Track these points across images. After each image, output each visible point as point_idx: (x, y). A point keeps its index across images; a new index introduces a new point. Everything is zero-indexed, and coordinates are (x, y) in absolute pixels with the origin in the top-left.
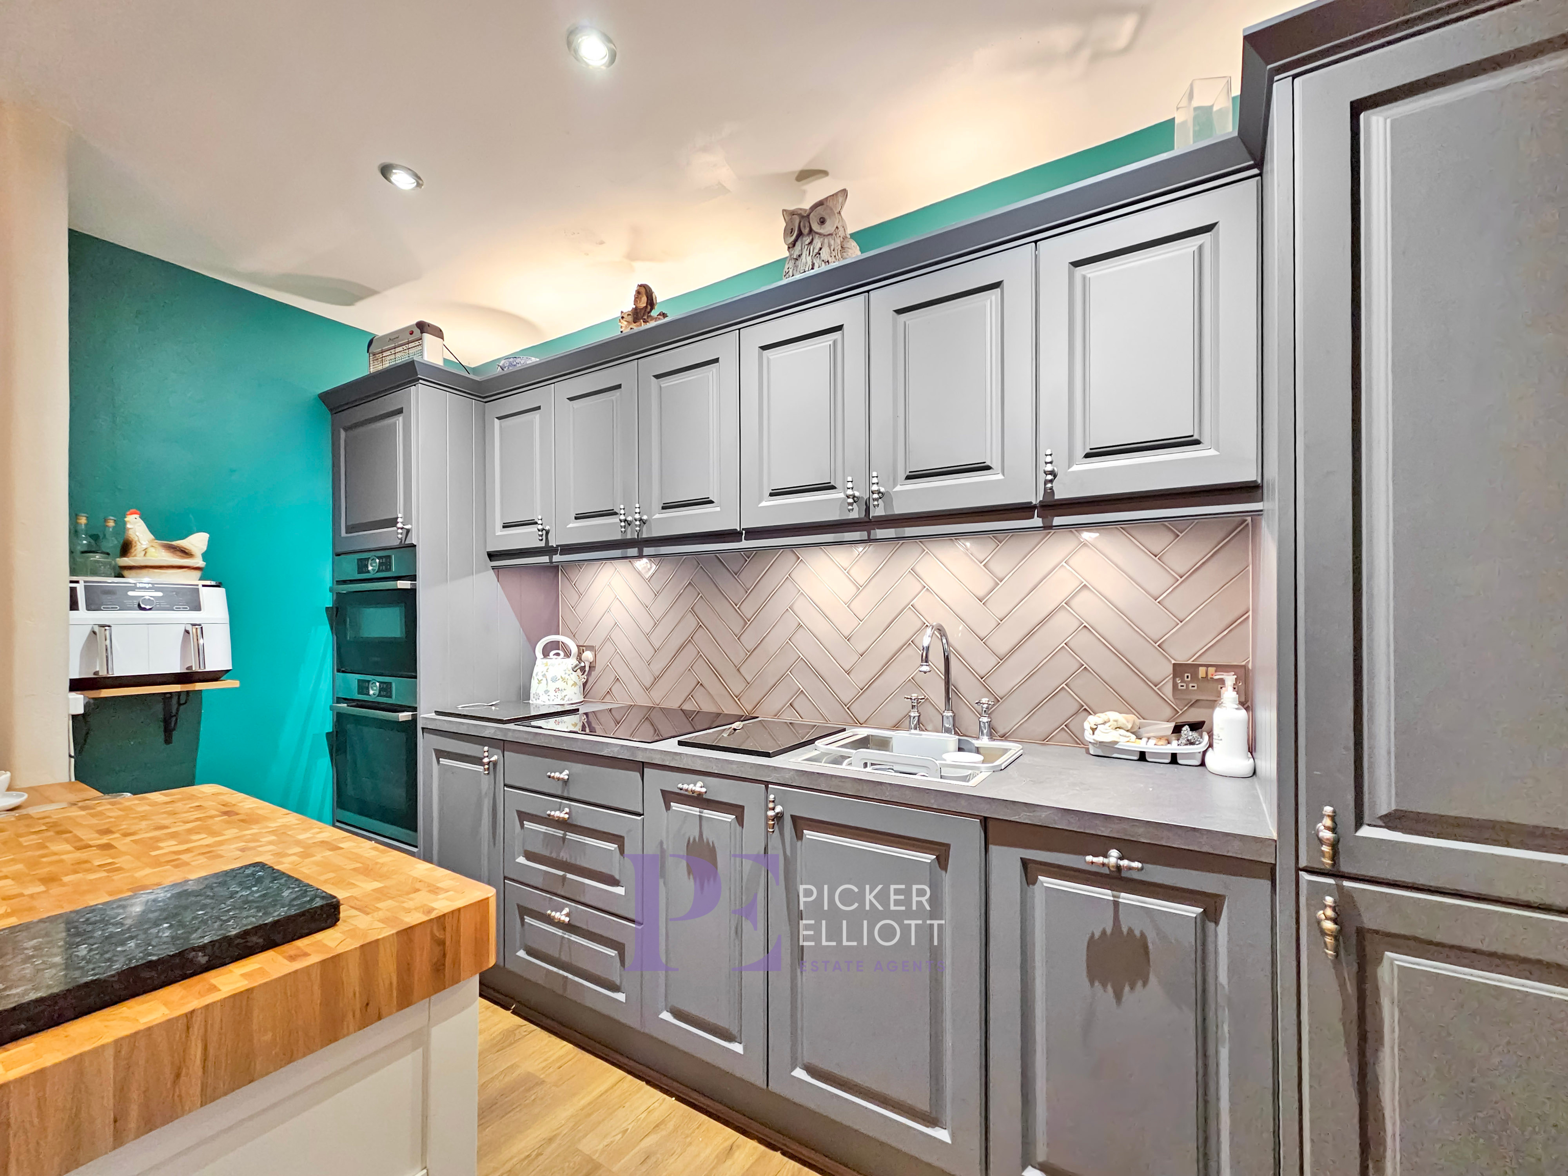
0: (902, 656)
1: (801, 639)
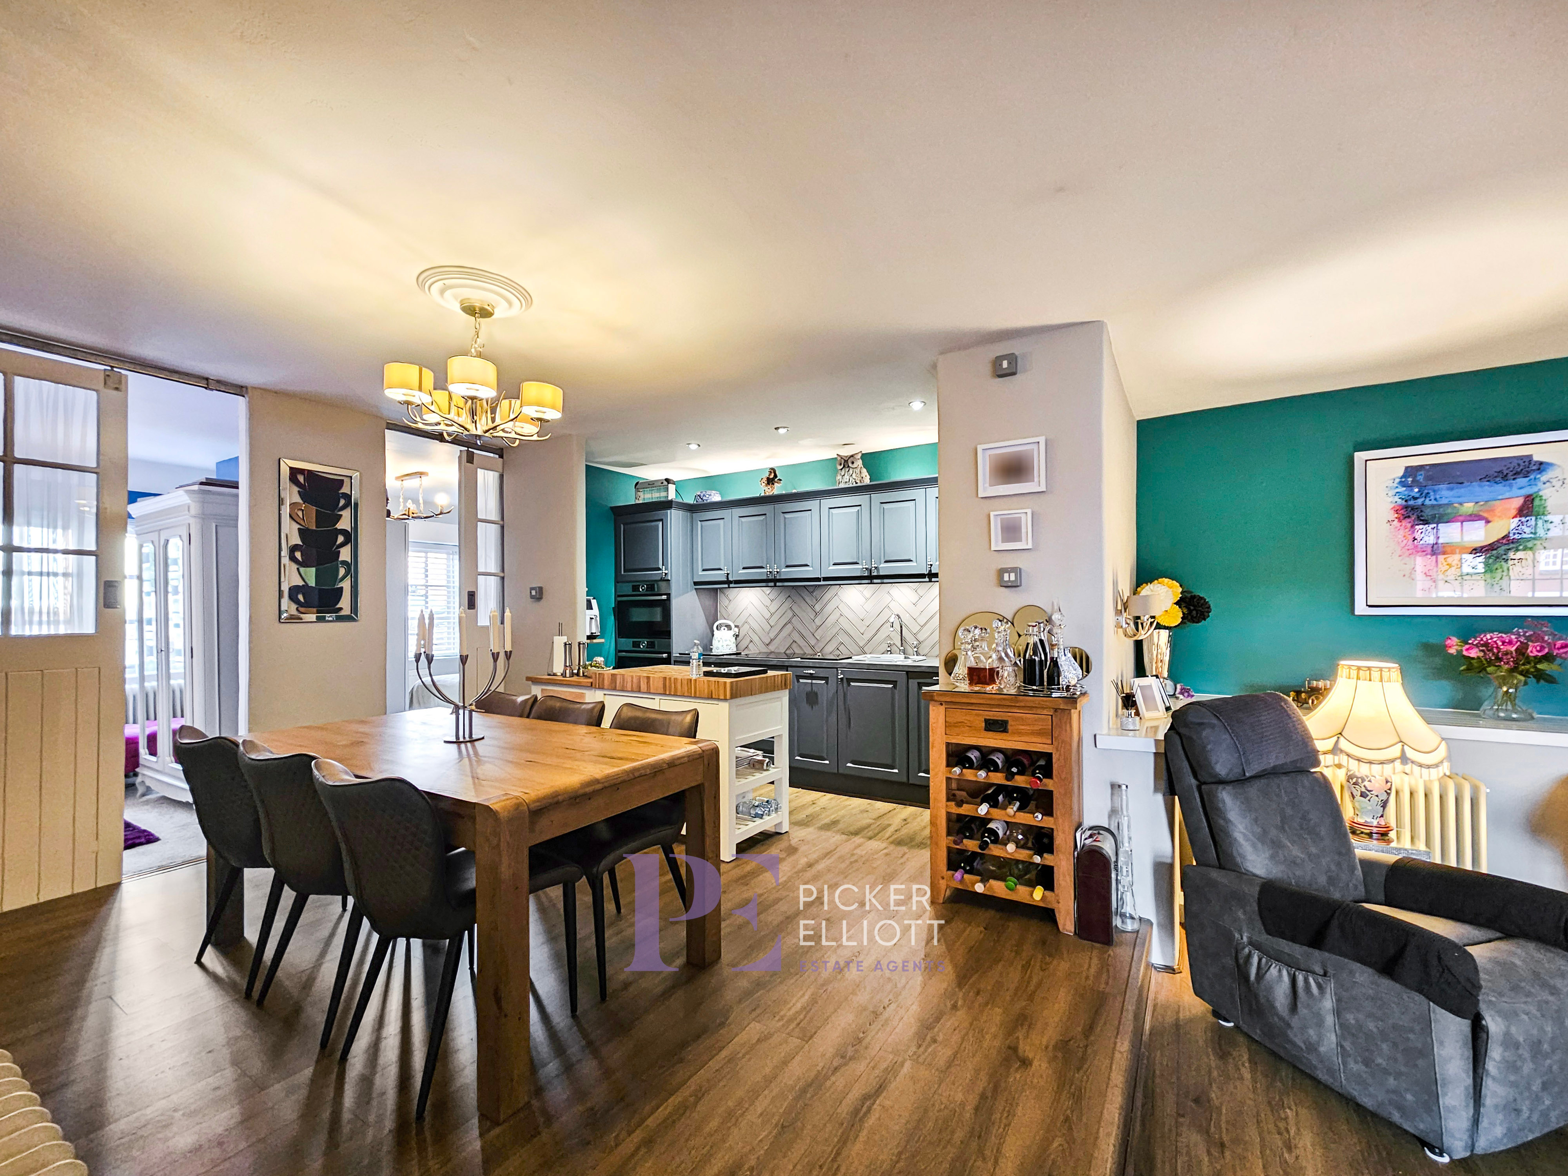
0: (884, 626)
1: (841, 620)
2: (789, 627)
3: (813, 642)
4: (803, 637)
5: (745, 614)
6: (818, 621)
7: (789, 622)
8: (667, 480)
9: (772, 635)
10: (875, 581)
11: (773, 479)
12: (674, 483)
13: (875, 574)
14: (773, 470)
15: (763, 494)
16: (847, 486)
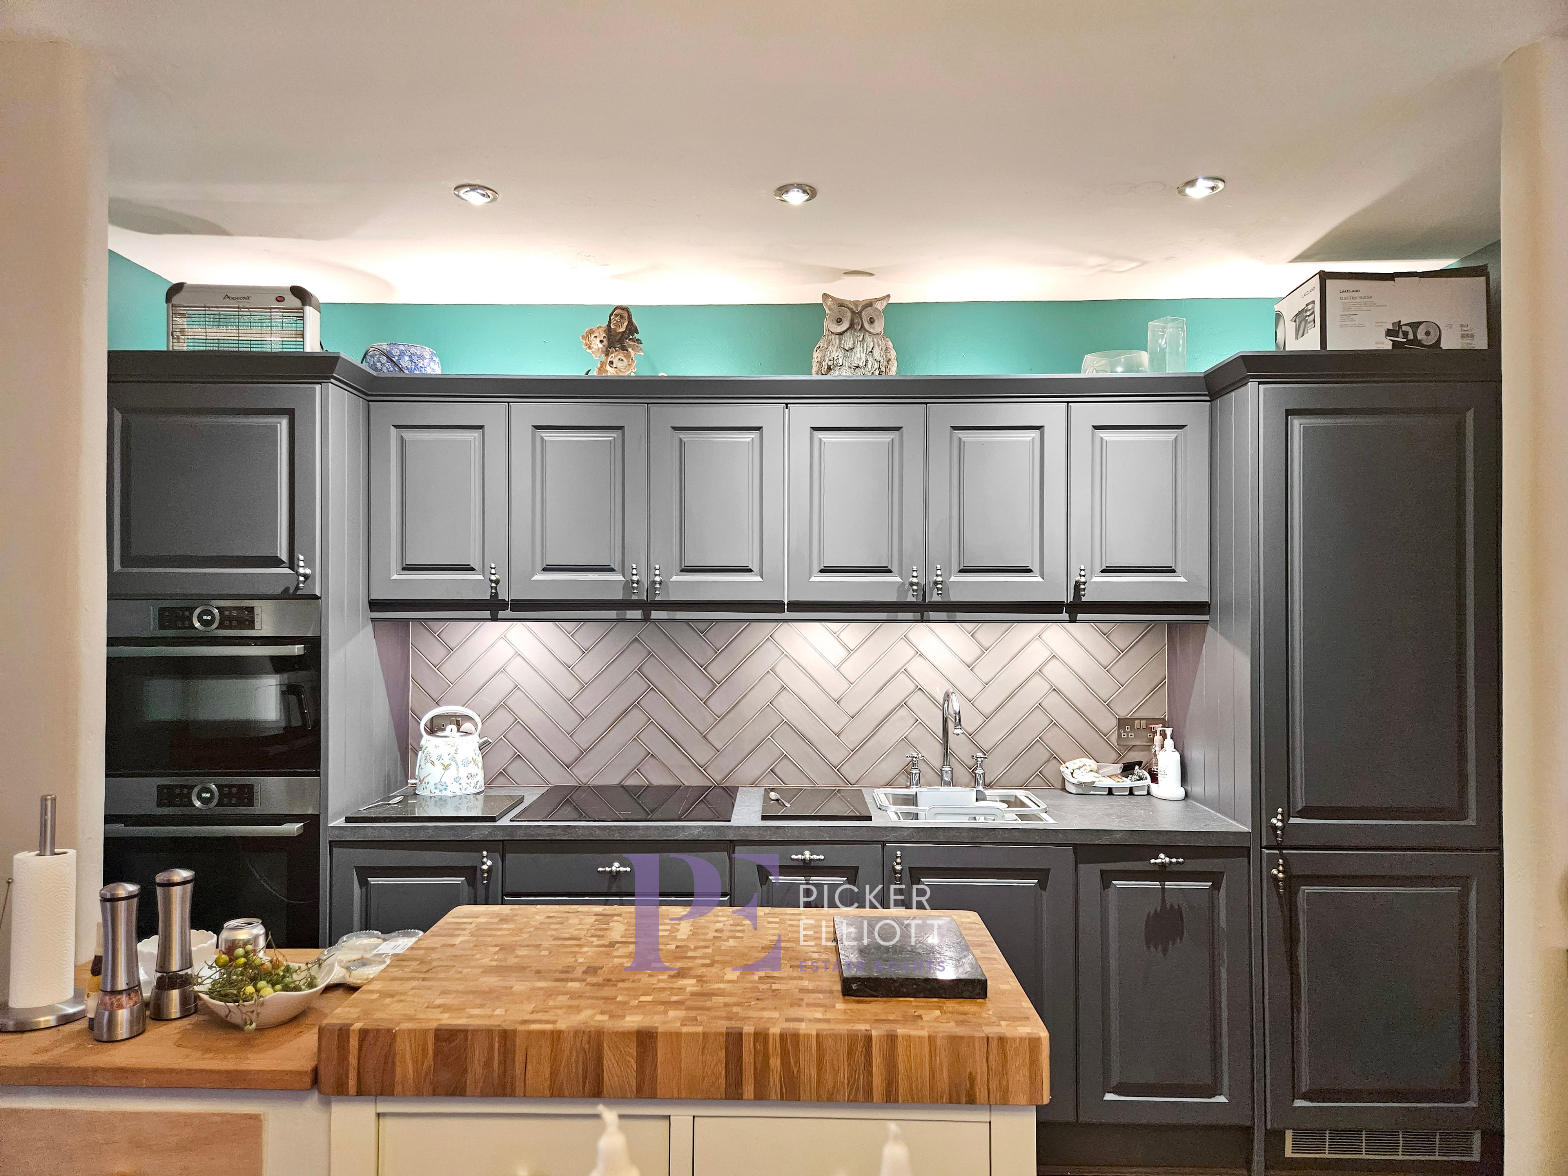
0: (895, 717)
1: (784, 702)
2: (636, 718)
3: (702, 755)
4: (675, 743)
5: (502, 686)
6: (718, 704)
7: (636, 705)
8: (299, 293)
9: (584, 738)
10: (933, 615)
11: (623, 336)
12: (318, 307)
13: (936, 598)
14: (623, 312)
15: (594, 373)
16: (858, 375)
